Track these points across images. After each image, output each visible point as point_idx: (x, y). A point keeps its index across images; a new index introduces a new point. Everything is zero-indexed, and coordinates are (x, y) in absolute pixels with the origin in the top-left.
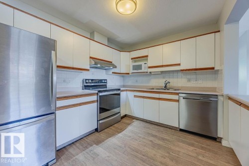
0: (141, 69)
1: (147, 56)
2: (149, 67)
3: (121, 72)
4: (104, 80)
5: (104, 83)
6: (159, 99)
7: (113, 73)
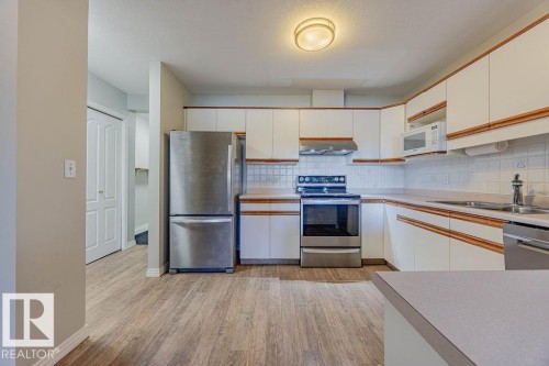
0: (424, 146)
1: (443, 105)
2: (450, 137)
3: (383, 158)
4: (339, 177)
5: (339, 182)
6: (450, 233)
7: (354, 161)
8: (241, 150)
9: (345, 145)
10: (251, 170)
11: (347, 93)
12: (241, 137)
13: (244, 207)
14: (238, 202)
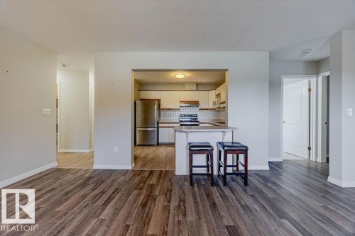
0: (216, 105)
3: (209, 108)
4: (195, 115)
5: (195, 117)
7: (199, 109)
8: (159, 105)
9: (196, 104)
10: (162, 112)
11: (197, 85)
12: (159, 101)
13: (160, 125)
14: (158, 123)
